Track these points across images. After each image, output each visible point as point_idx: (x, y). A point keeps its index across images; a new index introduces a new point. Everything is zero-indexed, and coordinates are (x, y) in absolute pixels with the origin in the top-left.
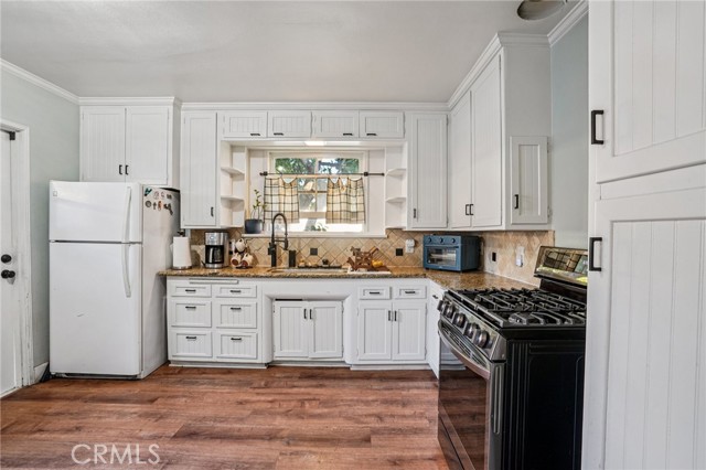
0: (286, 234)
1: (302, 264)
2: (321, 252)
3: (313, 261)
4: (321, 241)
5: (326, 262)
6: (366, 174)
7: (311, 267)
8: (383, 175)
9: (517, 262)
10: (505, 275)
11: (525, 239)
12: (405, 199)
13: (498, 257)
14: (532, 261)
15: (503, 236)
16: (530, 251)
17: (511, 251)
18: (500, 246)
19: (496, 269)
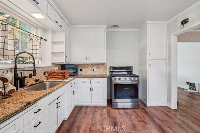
5: (37, 80)
6: (41, 38)
7: (33, 85)
8: (46, 40)
9: (95, 70)
10: (88, 74)
11: (97, 65)
12: (63, 52)
13: (84, 70)
14: (99, 70)
15: (86, 65)
16: (99, 68)
17: (90, 68)
18: (85, 67)
19: (83, 73)
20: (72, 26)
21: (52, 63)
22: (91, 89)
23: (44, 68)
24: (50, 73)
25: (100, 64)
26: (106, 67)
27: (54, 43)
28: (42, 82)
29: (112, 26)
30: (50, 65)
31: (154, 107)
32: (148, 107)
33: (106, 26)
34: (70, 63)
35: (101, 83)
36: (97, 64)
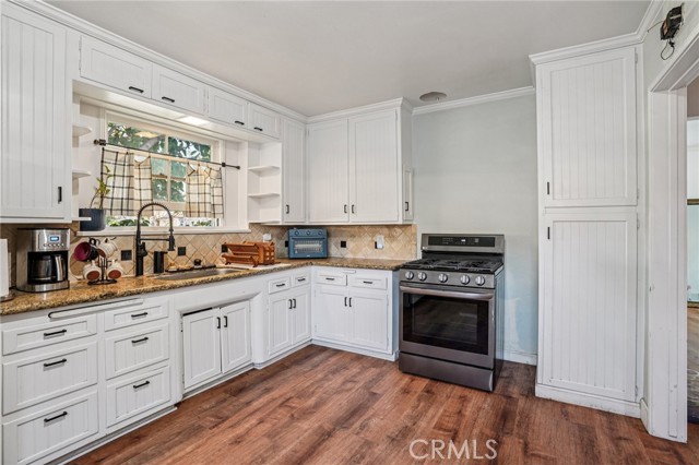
0: (171, 230)
1: (173, 268)
2: (189, 251)
3: (184, 263)
4: (190, 238)
5: (197, 262)
6: (224, 165)
7: (184, 271)
8: (238, 168)
9: (379, 246)
10: (360, 256)
11: (386, 230)
12: (277, 195)
13: (350, 244)
14: (393, 245)
15: (356, 229)
16: (391, 238)
17: (367, 240)
18: (353, 236)
19: (348, 253)
20: (310, 120)
21: (252, 225)
22: (348, 302)
23: (224, 237)
24: (238, 248)
25: (395, 226)
26: (415, 234)
27: (259, 173)
28: (210, 267)
29: (423, 97)
30: (245, 227)
31: (564, 405)
32: (539, 399)
33: (399, 101)
34: (307, 224)
35: (375, 285)
36: (387, 226)
